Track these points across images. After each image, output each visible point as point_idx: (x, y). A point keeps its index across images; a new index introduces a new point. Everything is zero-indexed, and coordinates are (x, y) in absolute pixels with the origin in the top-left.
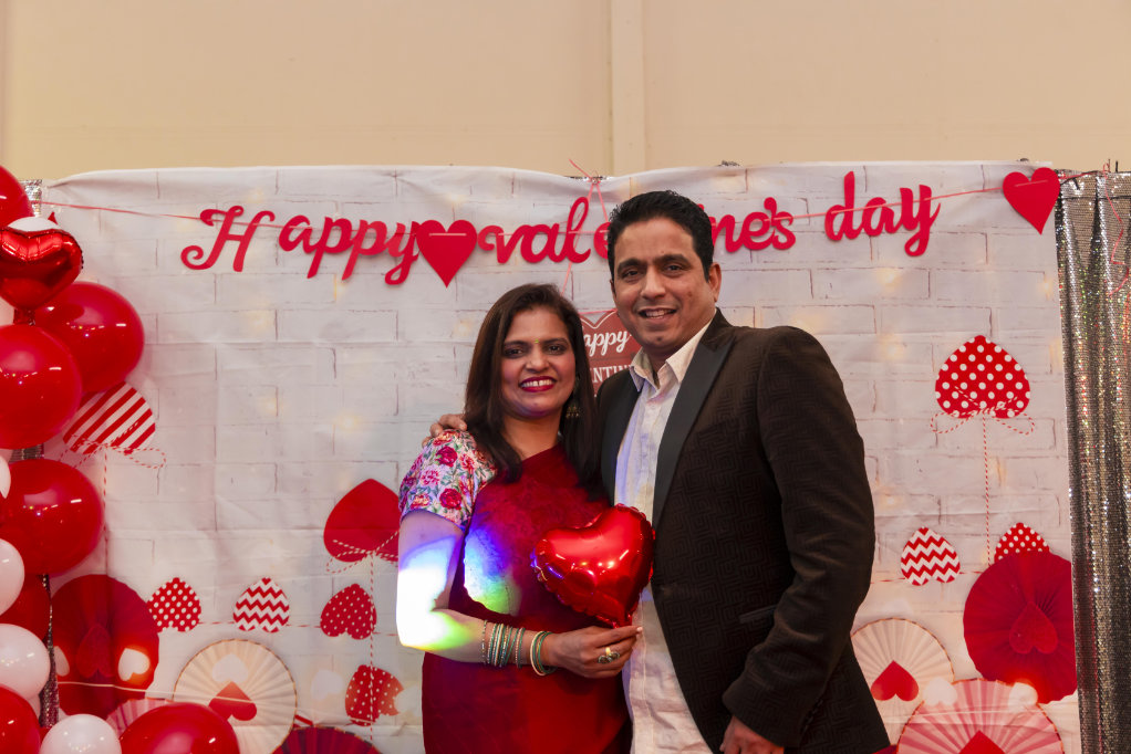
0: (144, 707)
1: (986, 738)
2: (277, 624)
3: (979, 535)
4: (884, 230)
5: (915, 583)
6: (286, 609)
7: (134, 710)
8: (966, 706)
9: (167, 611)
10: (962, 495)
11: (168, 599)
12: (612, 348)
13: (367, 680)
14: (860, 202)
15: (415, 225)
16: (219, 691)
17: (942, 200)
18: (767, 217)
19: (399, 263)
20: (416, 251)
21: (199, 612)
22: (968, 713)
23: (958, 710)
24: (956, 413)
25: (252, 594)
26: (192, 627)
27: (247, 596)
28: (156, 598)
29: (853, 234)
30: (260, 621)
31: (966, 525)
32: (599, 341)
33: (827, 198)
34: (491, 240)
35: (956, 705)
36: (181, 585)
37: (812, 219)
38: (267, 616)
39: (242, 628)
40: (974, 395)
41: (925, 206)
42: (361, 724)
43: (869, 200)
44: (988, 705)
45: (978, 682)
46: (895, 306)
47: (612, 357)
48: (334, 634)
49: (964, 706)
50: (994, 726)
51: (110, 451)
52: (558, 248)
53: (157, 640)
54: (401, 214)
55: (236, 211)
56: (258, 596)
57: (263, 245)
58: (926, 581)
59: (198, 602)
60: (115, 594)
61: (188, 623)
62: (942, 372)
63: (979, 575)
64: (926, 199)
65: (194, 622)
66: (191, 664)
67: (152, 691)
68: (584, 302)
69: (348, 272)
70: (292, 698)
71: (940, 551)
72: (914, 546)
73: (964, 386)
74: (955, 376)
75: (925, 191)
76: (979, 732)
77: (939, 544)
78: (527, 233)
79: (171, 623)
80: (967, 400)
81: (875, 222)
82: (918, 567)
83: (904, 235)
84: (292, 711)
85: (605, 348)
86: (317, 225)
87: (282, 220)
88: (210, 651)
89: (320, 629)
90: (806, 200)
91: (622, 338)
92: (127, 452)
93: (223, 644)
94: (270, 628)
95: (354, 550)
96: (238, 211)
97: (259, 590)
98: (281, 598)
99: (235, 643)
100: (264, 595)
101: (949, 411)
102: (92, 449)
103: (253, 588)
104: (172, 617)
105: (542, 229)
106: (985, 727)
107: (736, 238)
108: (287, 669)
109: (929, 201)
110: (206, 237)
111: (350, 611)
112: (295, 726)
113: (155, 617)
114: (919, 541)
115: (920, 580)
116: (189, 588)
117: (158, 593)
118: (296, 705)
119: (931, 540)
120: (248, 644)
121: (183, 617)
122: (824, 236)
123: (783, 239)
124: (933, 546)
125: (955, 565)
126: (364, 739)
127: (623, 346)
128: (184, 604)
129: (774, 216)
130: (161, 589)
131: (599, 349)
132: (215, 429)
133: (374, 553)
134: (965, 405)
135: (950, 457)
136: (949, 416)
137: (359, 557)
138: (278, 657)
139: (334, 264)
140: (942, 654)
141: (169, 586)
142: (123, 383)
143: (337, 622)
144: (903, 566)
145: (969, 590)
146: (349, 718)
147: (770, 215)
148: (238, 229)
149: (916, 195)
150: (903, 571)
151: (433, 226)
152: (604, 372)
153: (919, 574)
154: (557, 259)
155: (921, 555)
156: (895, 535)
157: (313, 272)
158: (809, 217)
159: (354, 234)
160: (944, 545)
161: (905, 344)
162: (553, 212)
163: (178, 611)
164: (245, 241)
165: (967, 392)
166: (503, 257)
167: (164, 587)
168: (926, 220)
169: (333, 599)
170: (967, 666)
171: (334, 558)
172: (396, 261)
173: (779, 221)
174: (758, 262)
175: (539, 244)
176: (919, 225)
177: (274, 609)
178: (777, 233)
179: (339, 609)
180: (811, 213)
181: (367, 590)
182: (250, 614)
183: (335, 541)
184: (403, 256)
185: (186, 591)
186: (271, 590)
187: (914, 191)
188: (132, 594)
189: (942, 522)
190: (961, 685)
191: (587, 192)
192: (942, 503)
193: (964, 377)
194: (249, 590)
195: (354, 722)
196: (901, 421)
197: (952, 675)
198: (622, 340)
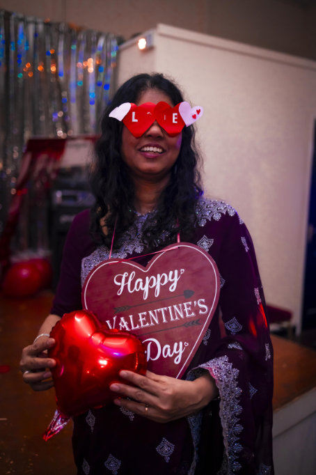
12: (165, 288)
32: (151, 283)
47: (166, 298)
85: (158, 288)
127: (175, 284)
131: (152, 291)
152: (160, 314)
198: (173, 278)
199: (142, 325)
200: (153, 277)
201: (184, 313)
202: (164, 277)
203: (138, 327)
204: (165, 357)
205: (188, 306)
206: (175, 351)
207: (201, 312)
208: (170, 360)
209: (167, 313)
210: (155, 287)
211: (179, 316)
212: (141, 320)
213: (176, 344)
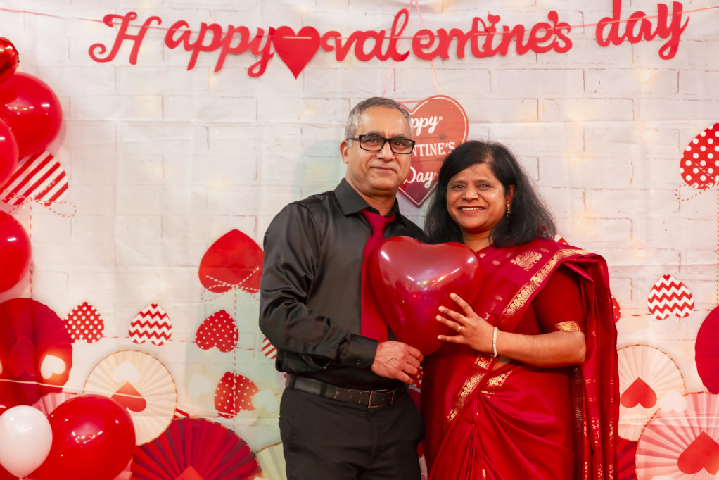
0: (61, 399)
1: (708, 437)
2: (163, 339)
3: (711, 281)
4: (643, 38)
5: (658, 318)
6: (169, 328)
7: (54, 401)
8: (694, 413)
9: (78, 327)
10: (698, 249)
11: (79, 318)
12: (425, 130)
13: (231, 383)
14: (625, 14)
15: (272, 31)
16: (118, 389)
17: (691, 14)
18: (550, 26)
19: (259, 59)
20: (272, 50)
21: (103, 328)
22: (695, 418)
23: (687, 416)
24: (696, 185)
25: (144, 316)
26: (97, 340)
27: (140, 317)
28: (71, 317)
29: (618, 41)
30: (149, 336)
31: (701, 273)
33: (599, 11)
34: (331, 42)
35: (686, 412)
36: (89, 308)
37: (586, 28)
38: (155, 333)
39: (135, 341)
40: (711, 171)
41: (677, 18)
42: (226, 417)
43: (632, 13)
44: (711, 413)
45: (704, 395)
46: (650, 99)
47: (426, 138)
48: (206, 348)
49: (692, 413)
50: (715, 429)
51: (34, 203)
52: (384, 50)
53: (71, 348)
54: (259, 20)
55: (131, 16)
56: (148, 318)
57: (153, 43)
58: (667, 316)
59: (102, 321)
60: (38, 314)
61: (94, 337)
62: (686, 153)
63: (710, 312)
64: (679, 13)
65: (98, 336)
66: (97, 368)
67: (67, 387)
68: (404, 93)
69: (219, 68)
70: (174, 396)
71: (679, 293)
72: (659, 289)
73: (703, 163)
74: (696, 156)
75: (678, 7)
76: (703, 432)
77: (678, 287)
78: (360, 37)
79: (81, 336)
80: (705, 174)
81: (636, 32)
82: (661, 305)
83: (659, 42)
84: (173, 405)
86: (195, 28)
87: (167, 24)
88: (111, 358)
89: (195, 344)
90: (582, 13)
91: (432, 122)
92: (47, 204)
93: (120, 353)
94: (157, 342)
95: (222, 284)
96: (133, 16)
97: (149, 313)
98: (165, 319)
99: (130, 352)
100: (153, 316)
101: (690, 183)
102: (20, 202)
103: (144, 312)
104: (82, 332)
105: (371, 34)
106: (708, 429)
107: (525, 43)
108: (170, 373)
109: (681, 15)
110: (108, 36)
111: (219, 330)
112: (175, 417)
113: (69, 331)
114: (663, 285)
115: (662, 316)
116: (95, 310)
117: (71, 313)
118: (177, 401)
119: (673, 284)
120: (140, 353)
121: (91, 332)
122: (595, 43)
123: (562, 44)
124: (673, 289)
125: (690, 304)
126: (228, 427)
127: (433, 128)
128: (92, 322)
129: (555, 26)
130: (74, 311)
132: (115, 188)
133: (237, 286)
134: (703, 178)
135: (690, 219)
136: (690, 187)
137: (226, 289)
138: (163, 364)
139: (208, 60)
140: (677, 373)
141: (80, 308)
142: (44, 151)
143: (208, 338)
144: (649, 303)
145: (701, 323)
146: (217, 411)
147: (552, 24)
148: (133, 30)
149: (670, 10)
150: (649, 309)
151: (286, 30)
153: (662, 311)
154: (383, 58)
155: (664, 296)
156: (644, 280)
157: (191, 65)
158: (583, 26)
159: (223, 36)
160: (682, 289)
161: (657, 130)
162: (380, 20)
163: (87, 327)
164: (138, 40)
165: (706, 168)
166: (341, 56)
167: (76, 309)
168: (677, 30)
169: (206, 321)
170: (697, 382)
171: (206, 290)
172: (256, 57)
173: (560, 30)
174: (542, 63)
175: (369, 46)
176: (671, 34)
177: (160, 327)
178: (558, 40)
179: (210, 329)
180: (586, 23)
181: (232, 316)
182: (141, 331)
183: (208, 277)
184: (262, 55)
185: (93, 313)
186: (158, 313)
187: (668, 6)
188: (52, 315)
189: (681, 270)
190: (690, 396)
191: (407, 5)
192: (682, 255)
193: (703, 156)
194: (141, 313)
195: (221, 415)
196: (652, 191)
197: (683, 389)
198: (433, 123)
200: (417, 119)
201: (438, 151)
202: (425, 120)
204: (418, 181)
205: (441, 146)
206: (426, 178)
208: (422, 184)
209: (424, 149)
210: (417, 128)
211: (433, 153)
213: (428, 174)
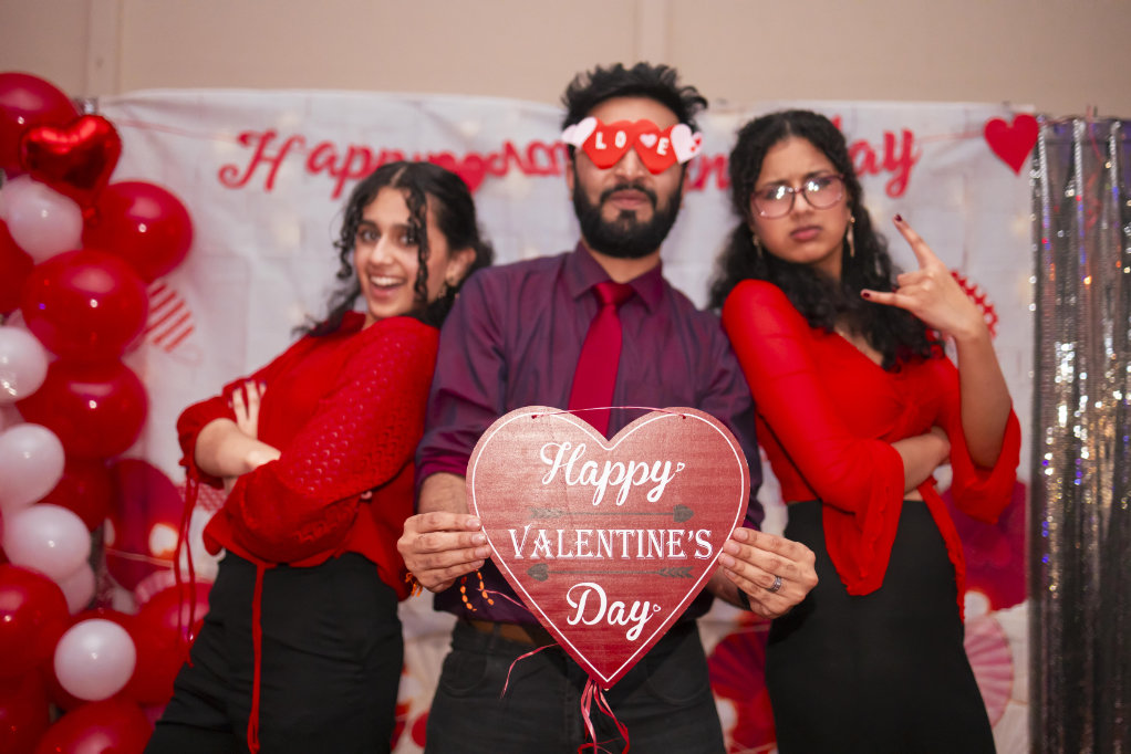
12: (639, 492)
32: (613, 477)
47: (638, 513)
85: (626, 488)
91: (659, 474)
127: (660, 489)
131: (612, 492)
152: (617, 540)
199: (579, 554)
200: (620, 464)
201: (666, 549)
202: (642, 469)
203: (570, 555)
204: (611, 623)
205: (677, 537)
206: (632, 616)
207: (697, 554)
208: (620, 631)
209: (633, 541)
210: (620, 485)
211: (654, 552)
212: (579, 543)
213: (637, 605)
